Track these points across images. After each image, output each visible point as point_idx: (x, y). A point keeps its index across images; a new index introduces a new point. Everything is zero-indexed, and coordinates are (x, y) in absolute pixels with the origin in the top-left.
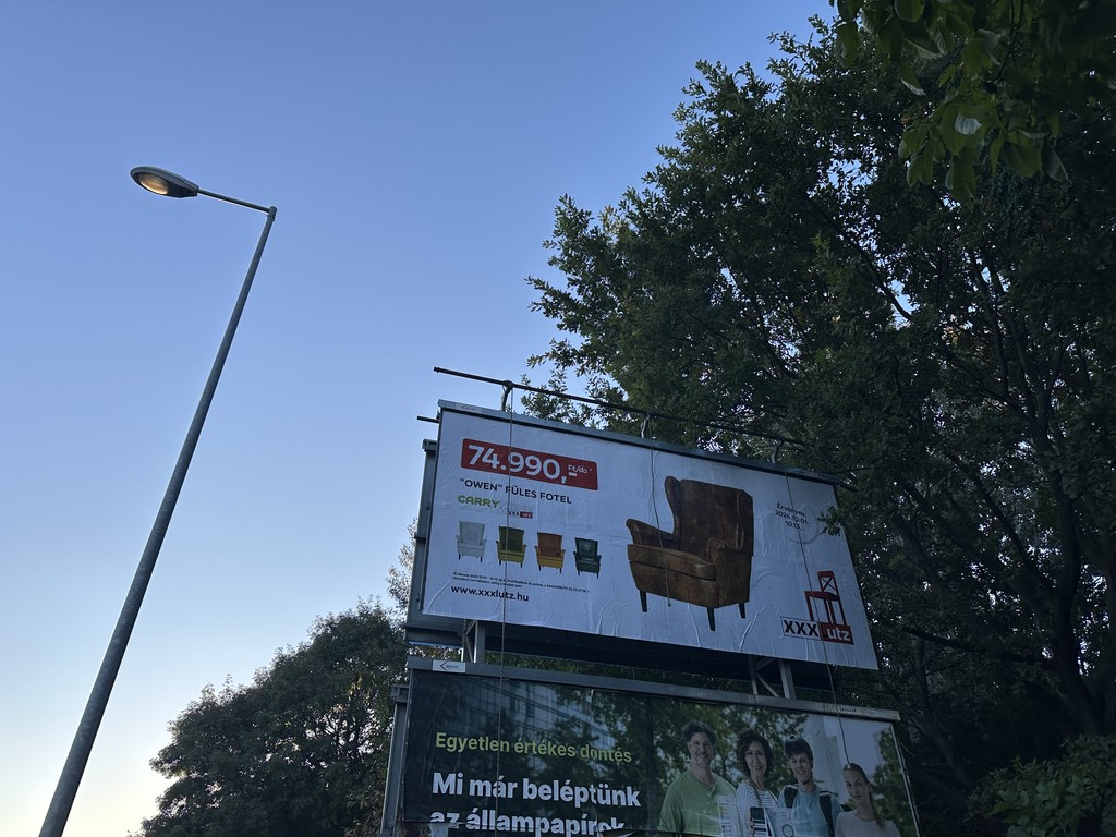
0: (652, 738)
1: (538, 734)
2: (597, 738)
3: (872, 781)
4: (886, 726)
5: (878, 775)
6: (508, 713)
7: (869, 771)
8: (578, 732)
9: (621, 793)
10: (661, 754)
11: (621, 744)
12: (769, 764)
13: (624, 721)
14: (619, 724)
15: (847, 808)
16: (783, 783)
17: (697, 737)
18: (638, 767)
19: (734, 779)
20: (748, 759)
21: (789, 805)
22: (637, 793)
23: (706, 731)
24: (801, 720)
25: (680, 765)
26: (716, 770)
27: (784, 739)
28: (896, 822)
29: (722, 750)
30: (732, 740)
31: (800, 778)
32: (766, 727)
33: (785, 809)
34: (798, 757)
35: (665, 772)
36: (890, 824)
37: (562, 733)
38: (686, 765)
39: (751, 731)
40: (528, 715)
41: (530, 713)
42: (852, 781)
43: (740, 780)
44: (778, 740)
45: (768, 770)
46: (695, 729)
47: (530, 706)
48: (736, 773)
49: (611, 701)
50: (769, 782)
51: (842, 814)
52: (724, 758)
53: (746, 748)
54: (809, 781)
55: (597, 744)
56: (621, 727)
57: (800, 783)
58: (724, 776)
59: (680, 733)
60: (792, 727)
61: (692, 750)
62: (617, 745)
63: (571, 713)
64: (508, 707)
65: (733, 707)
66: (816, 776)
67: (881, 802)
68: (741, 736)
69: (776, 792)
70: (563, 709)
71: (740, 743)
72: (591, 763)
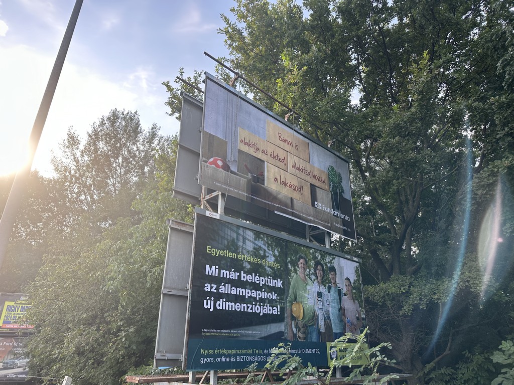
0: (287, 259)
1: (247, 252)
2: (268, 257)
3: (352, 285)
4: (358, 264)
5: (354, 283)
6: (236, 240)
7: (352, 281)
8: (262, 253)
9: (276, 281)
10: (290, 266)
11: (276, 261)
12: (323, 274)
13: (278, 250)
14: (276, 251)
15: (345, 295)
16: (327, 283)
17: (302, 261)
18: (282, 270)
19: (313, 280)
20: (317, 272)
21: (329, 292)
22: (281, 282)
23: (305, 259)
24: (334, 258)
25: (296, 271)
26: (307, 275)
27: (329, 265)
28: (358, 301)
29: (309, 267)
30: (312, 263)
31: (333, 282)
32: (323, 259)
33: (327, 293)
34: (332, 273)
35: (291, 274)
36: (356, 301)
37: (256, 252)
38: (298, 272)
39: (318, 261)
40: (243, 243)
41: (244, 242)
42: (347, 284)
43: (314, 280)
44: (326, 265)
45: (323, 277)
46: (301, 257)
47: (244, 239)
48: (313, 277)
49: (274, 241)
50: (323, 282)
51: (344, 297)
52: (310, 271)
53: (317, 267)
54: (335, 283)
55: (268, 259)
56: (277, 253)
57: (332, 284)
58: (310, 278)
59: (296, 258)
60: (331, 261)
61: (300, 266)
62: (275, 260)
63: (259, 244)
64: (236, 238)
65: (313, 250)
66: (337, 281)
67: (355, 293)
68: (315, 262)
69: (325, 286)
70: (256, 242)
71: (315, 265)
72: (266, 267)
